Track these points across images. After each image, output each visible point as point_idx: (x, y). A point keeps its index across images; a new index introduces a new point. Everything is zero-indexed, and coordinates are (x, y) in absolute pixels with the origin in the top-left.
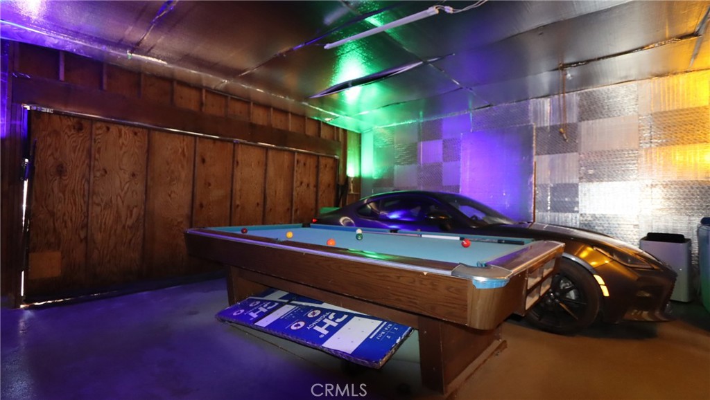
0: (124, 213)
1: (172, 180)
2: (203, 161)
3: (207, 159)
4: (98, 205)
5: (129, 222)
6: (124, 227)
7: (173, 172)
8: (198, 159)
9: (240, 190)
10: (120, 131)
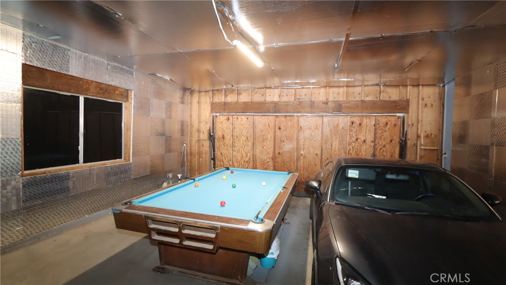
0: (244, 155)
1: (264, 140)
2: (280, 128)
3: (282, 127)
4: (235, 151)
5: (246, 160)
6: (244, 161)
7: (264, 135)
8: (277, 128)
9: (303, 145)
10: (242, 118)
